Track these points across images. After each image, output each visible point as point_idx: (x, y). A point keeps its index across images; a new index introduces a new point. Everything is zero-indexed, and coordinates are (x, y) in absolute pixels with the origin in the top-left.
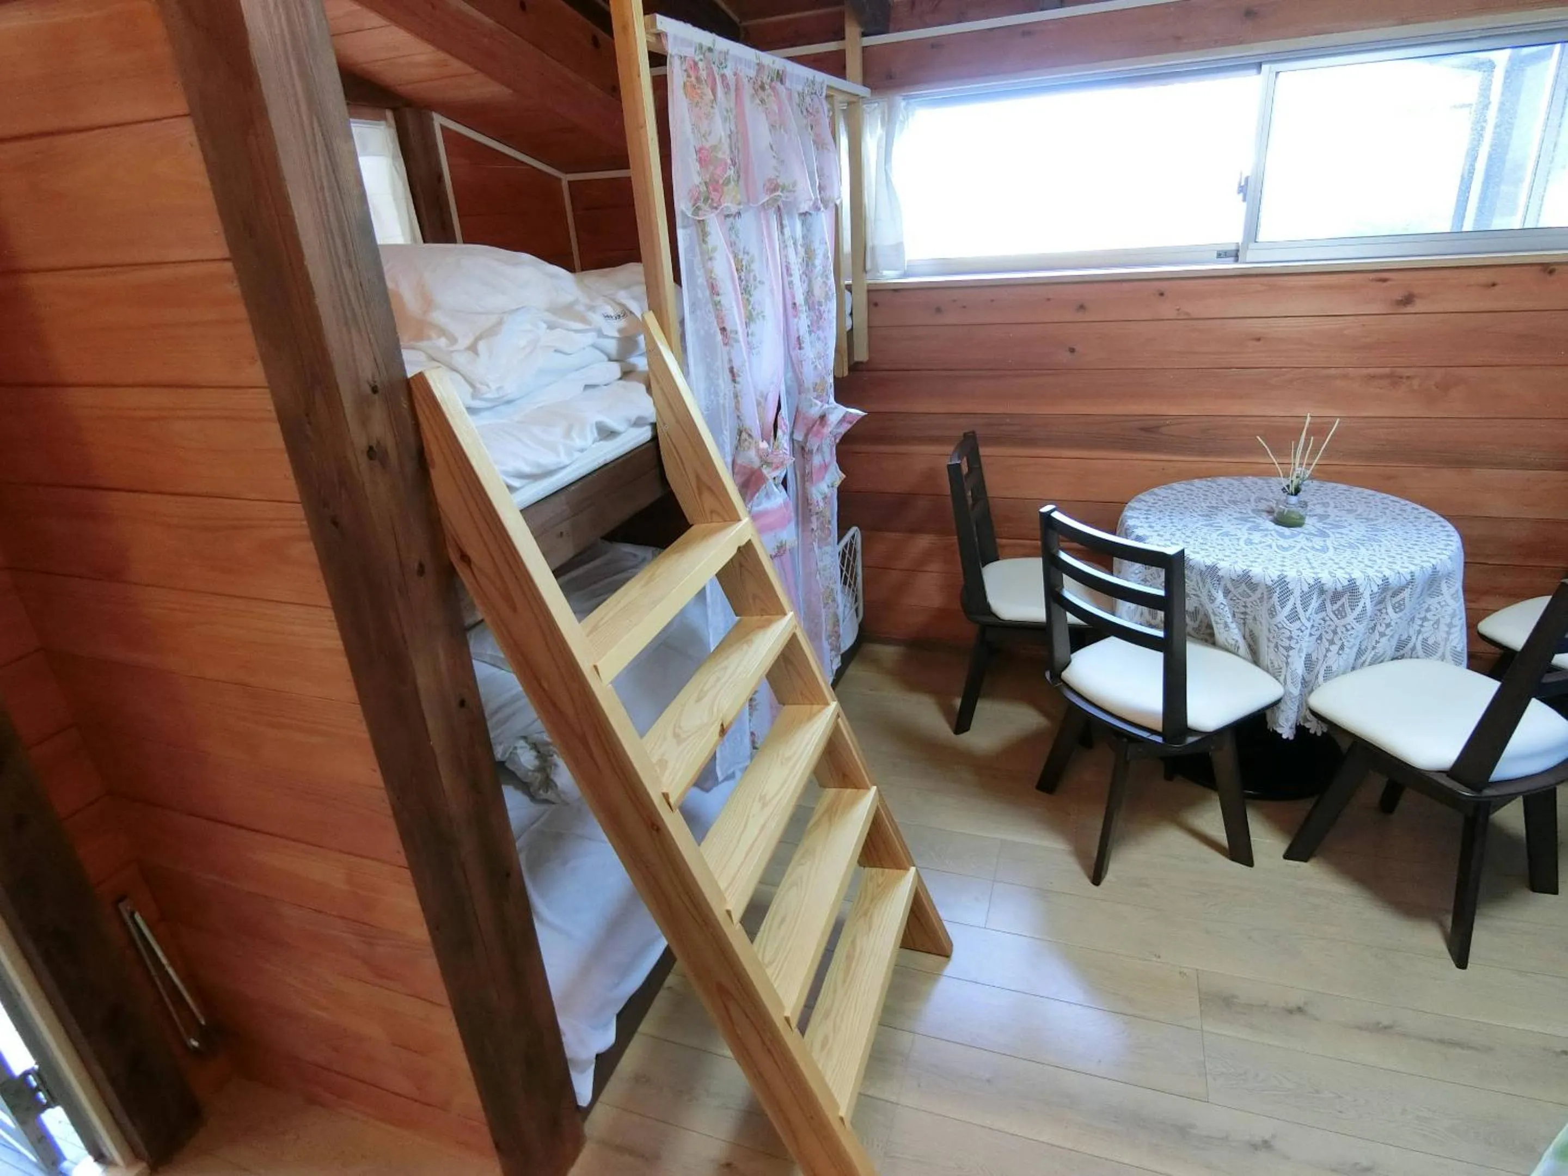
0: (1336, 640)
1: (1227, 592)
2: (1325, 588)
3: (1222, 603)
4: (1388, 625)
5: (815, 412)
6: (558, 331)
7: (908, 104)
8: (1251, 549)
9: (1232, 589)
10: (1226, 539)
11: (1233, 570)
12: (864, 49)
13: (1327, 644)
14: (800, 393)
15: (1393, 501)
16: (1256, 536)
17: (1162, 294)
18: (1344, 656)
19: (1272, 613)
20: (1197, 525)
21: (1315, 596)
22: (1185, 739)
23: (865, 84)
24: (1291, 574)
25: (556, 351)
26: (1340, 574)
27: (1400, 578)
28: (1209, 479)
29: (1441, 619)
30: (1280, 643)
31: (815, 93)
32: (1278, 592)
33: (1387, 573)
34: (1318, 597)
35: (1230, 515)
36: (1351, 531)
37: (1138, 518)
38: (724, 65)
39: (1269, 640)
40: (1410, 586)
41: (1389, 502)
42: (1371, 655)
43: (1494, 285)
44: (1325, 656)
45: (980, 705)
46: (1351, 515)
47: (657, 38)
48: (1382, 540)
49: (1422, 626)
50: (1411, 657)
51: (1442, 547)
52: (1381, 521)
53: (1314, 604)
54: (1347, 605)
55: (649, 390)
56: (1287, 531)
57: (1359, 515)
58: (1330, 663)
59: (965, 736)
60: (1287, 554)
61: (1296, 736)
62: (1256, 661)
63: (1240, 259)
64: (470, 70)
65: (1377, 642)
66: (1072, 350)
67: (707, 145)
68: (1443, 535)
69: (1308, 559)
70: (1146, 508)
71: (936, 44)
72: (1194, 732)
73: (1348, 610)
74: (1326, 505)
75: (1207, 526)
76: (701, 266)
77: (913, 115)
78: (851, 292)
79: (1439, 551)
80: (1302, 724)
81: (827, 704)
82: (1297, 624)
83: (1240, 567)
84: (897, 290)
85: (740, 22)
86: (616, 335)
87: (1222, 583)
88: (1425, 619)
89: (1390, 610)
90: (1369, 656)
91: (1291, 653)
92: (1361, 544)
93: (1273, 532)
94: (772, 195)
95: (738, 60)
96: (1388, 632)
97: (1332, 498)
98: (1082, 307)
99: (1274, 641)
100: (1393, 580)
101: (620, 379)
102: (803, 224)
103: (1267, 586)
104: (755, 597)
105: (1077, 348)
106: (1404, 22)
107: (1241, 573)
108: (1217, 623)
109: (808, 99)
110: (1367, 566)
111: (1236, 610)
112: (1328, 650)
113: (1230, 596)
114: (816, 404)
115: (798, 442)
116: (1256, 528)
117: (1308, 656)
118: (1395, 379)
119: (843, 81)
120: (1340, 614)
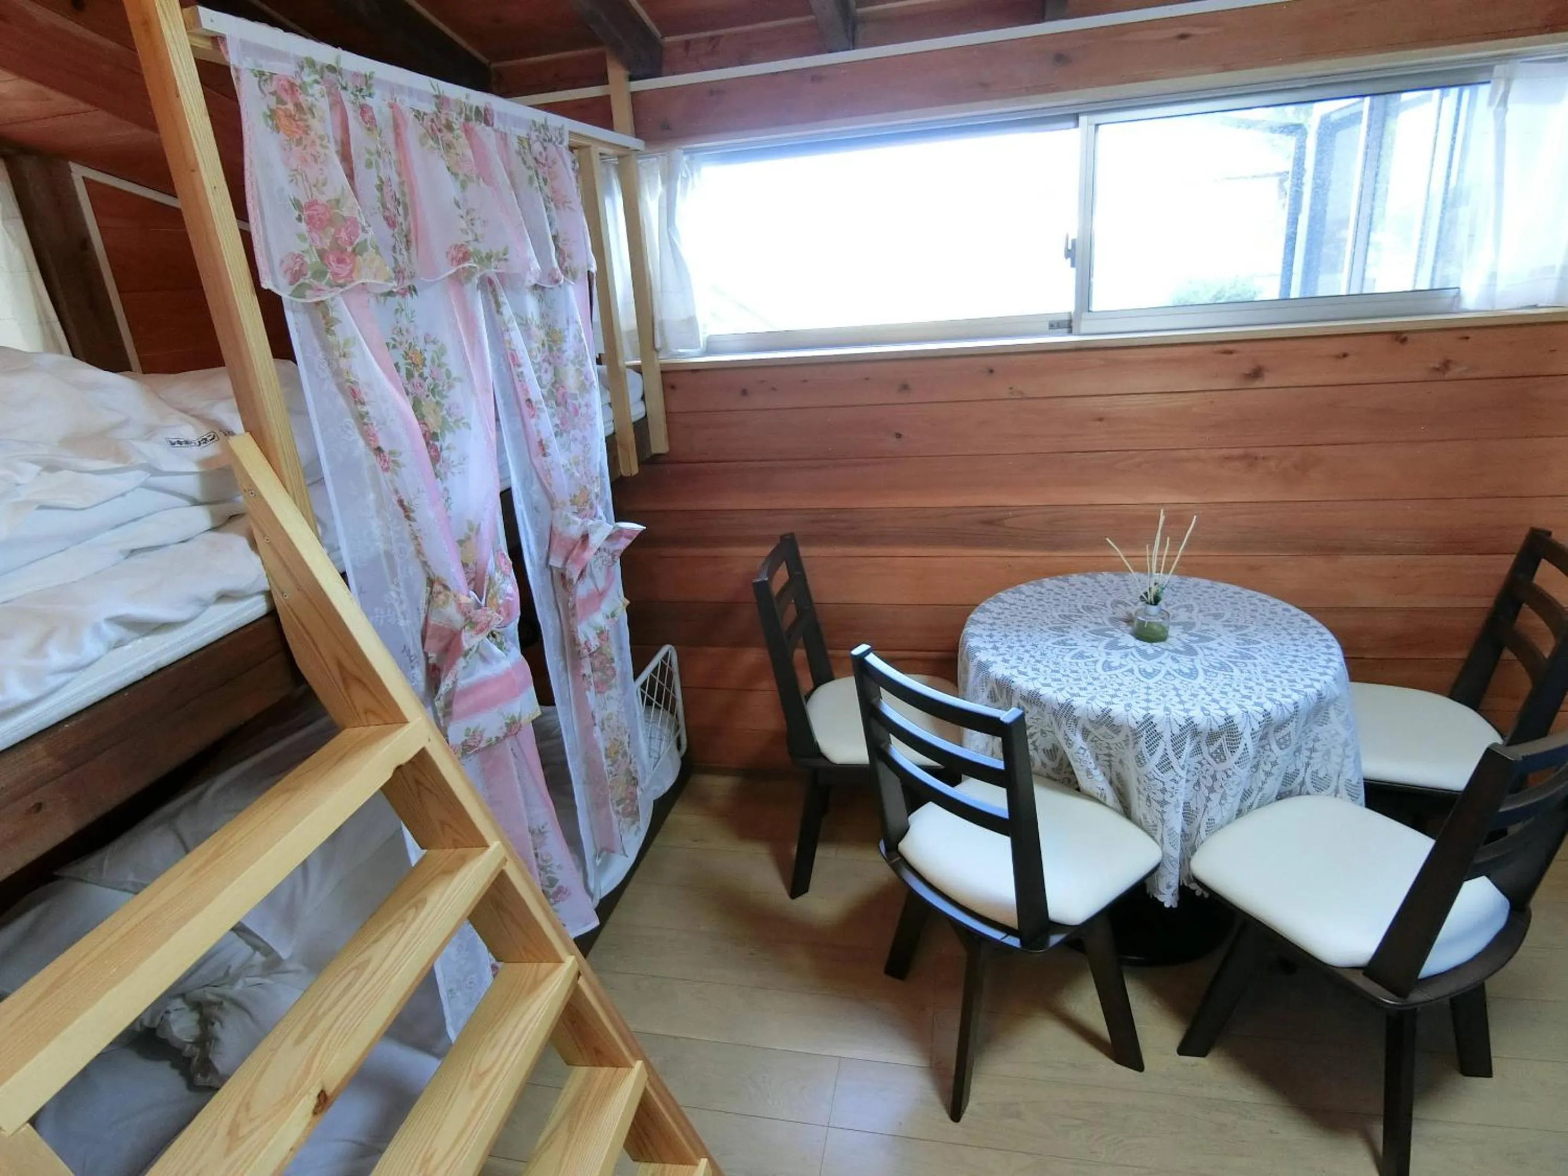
0: (1216, 786)
1: (1085, 733)
2: (1199, 729)
3: (1082, 748)
4: (1274, 764)
5: (575, 531)
6: (65, 475)
7: (692, 158)
8: (1110, 676)
9: (1092, 730)
10: (1081, 662)
11: (1090, 709)
12: (633, 94)
13: (1206, 791)
14: (553, 509)
15: (1261, 600)
16: (1116, 658)
17: (991, 371)
18: (1228, 806)
19: (1140, 761)
20: (1049, 643)
21: (1188, 740)
22: (1046, 940)
23: (637, 135)
24: (1158, 713)
25: (42, 507)
26: (1215, 711)
27: (1283, 712)
28: (1060, 577)
29: (1332, 750)
30: (1152, 795)
31: (550, 140)
32: (1144, 736)
33: (1269, 706)
34: (1193, 738)
35: (1086, 627)
36: (1221, 644)
37: (981, 636)
38: (365, 92)
39: (1139, 792)
40: (1295, 719)
41: (1257, 602)
42: (1259, 797)
43: (1345, 355)
44: (1206, 806)
45: (819, 853)
46: (1218, 622)
47: (213, 42)
48: (1256, 656)
49: (1310, 758)
50: (1300, 794)
51: (1324, 663)
52: (1252, 628)
53: (1188, 748)
54: (1225, 748)
55: (253, 545)
56: (1149, 648)
57: (1227, 621)
58: (1212, 814)
59: (800, 900)
60: (1151, 682)
61: (1179, 902)
62: (1126, 811)
63: (1074, 330)
64: (82, 106)
65: (1264, 783)
66: (899, 436)
67: (323, 199)
68: (1321, 646)
69: (1175, 689)
70: (991, 621)
71: (715, 91)
72: (1058, 927)
73: (1228, 753)
74: (1189, 608)
75: (1059, 643)
76: (326, 365)
77: (699, 170)
78: (641, 373)
79: (1321, 670)
80: (1186, 884)
81: (560, 961)
82: (1170, 774)
83: (1098, 705)
84: (696, 371)
85: (490, 63)
86: (195, 469)
87: (1080, 725)
88: (1313, 750)
89: (1274, 746)
90: (1254, 798)
91: (1166, 808)
92: (1234, 663)
93: (1134, 651)
94: (460, 266)
95: (395, 89)
96: (1275, 770)
97: (1196, 599)
98: (905, 387)
99: (1146, 793)
100: (1276, 715)
101: (214, 529)
102: (541, 300)
103: (1133, 730)
104: (443, 823)
105: (904, 434)
106: (1227, 68)
107: (1100, 713)
108: (1078, 770)
109: (537, 147)
110: (1244, 696)
111: (1099, 752)
112: (1208, 799)
113: (1090, 738)
114: (575, 522)
115: (558, 569)
116: (1113, 646)
117: (1187, 804)
118: (1251, 460)
119: (611, 132)
120: (1219, 756)
